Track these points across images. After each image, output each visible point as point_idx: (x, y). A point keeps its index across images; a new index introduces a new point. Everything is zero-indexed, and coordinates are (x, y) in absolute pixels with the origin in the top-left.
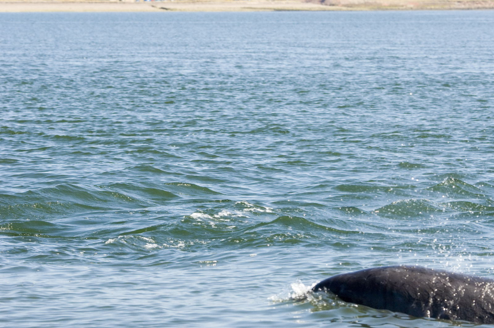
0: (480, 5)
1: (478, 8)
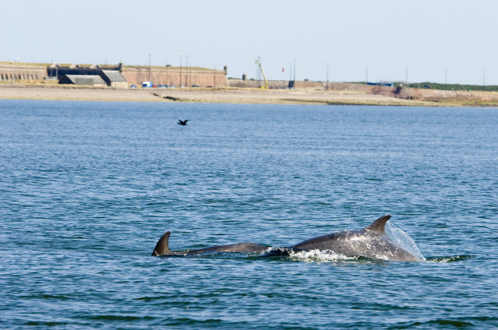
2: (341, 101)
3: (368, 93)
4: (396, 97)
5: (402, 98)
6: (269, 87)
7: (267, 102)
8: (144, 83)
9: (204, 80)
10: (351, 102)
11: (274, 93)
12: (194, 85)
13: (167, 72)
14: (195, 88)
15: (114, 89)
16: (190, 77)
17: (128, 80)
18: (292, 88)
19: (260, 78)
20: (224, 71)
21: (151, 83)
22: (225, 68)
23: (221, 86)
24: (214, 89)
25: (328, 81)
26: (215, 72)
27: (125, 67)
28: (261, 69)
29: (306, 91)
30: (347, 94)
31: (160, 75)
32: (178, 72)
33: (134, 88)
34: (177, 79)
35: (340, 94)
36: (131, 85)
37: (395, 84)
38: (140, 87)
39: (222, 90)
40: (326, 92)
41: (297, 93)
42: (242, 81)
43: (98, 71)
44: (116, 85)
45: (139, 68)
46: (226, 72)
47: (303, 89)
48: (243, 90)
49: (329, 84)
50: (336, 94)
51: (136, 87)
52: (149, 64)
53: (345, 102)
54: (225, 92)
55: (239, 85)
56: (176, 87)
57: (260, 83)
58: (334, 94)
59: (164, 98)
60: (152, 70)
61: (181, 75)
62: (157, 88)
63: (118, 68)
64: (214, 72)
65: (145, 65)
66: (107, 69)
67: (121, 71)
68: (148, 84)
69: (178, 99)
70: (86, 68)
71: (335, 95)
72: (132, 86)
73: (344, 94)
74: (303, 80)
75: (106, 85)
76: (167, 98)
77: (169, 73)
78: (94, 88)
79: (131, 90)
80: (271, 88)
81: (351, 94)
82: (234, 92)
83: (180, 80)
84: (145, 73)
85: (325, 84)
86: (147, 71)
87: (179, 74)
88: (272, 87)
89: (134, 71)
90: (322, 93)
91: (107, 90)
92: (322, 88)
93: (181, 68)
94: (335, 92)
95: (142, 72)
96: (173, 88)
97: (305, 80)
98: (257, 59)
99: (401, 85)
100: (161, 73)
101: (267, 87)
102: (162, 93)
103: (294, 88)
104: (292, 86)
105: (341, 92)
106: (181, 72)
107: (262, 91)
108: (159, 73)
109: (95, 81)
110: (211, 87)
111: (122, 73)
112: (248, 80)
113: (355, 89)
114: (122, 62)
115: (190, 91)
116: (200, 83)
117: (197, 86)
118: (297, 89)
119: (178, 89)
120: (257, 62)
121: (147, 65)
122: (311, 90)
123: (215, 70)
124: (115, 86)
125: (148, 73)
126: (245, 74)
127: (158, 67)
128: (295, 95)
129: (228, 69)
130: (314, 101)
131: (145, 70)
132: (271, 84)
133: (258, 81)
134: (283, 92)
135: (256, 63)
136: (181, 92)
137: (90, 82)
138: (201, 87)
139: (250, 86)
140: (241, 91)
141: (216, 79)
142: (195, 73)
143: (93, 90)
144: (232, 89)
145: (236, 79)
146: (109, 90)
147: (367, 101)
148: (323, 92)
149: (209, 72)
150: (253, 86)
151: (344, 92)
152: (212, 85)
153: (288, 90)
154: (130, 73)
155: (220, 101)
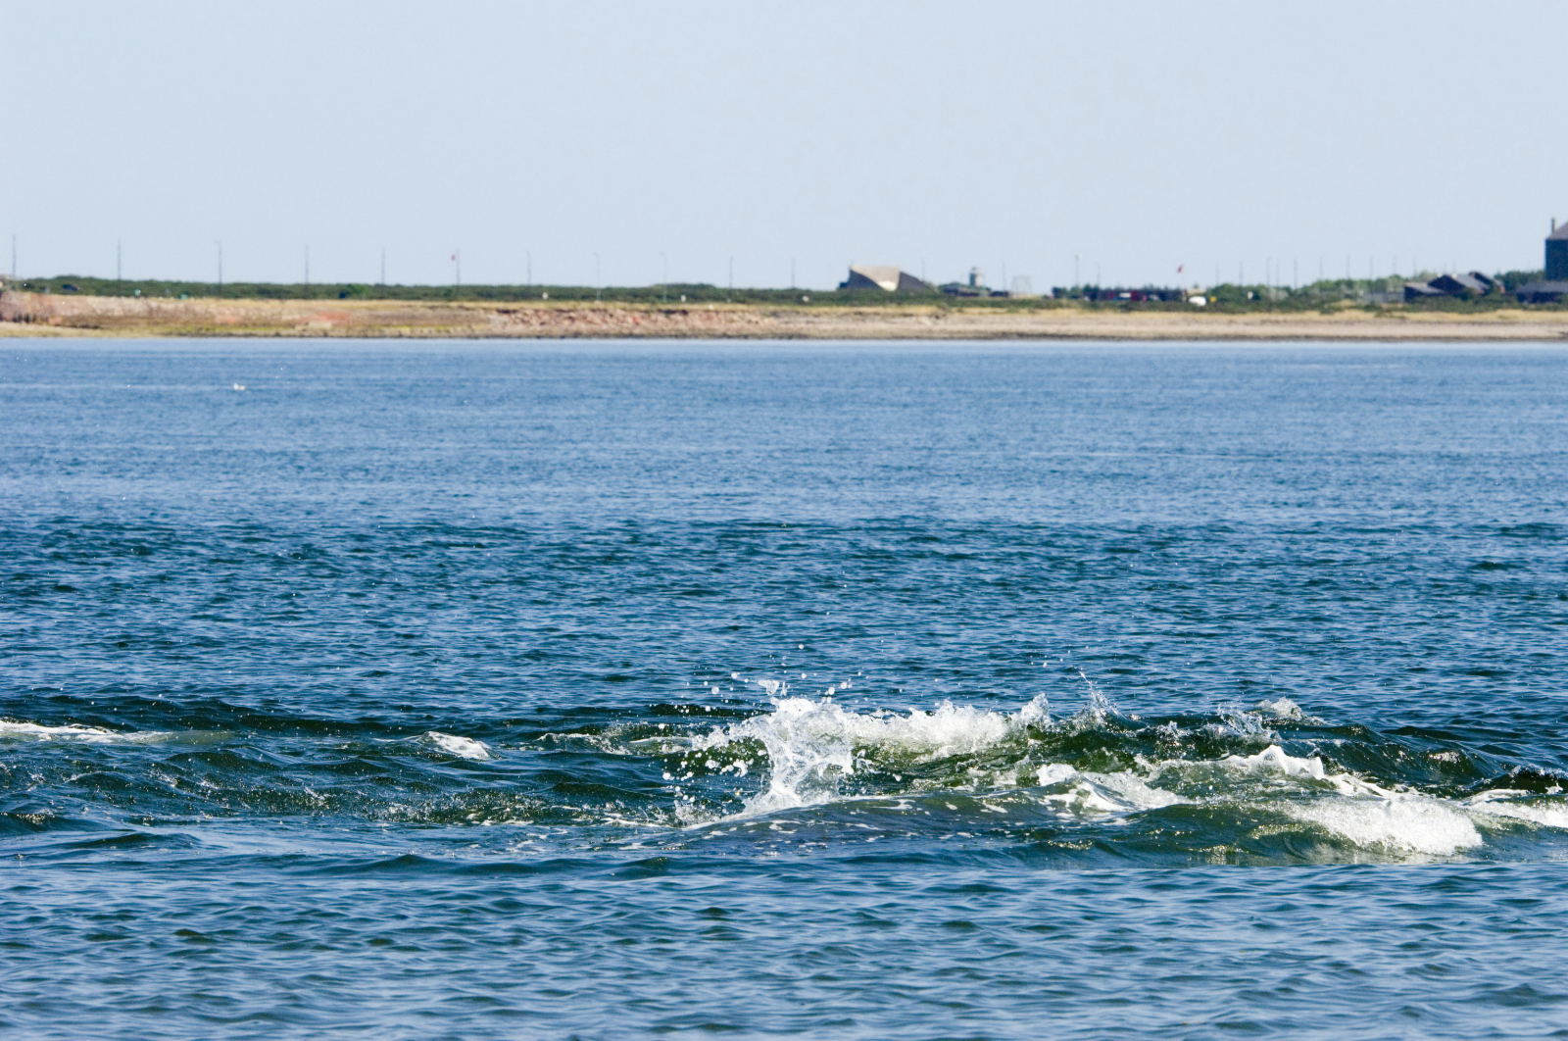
0: (582, 326)
1: (577, 335)
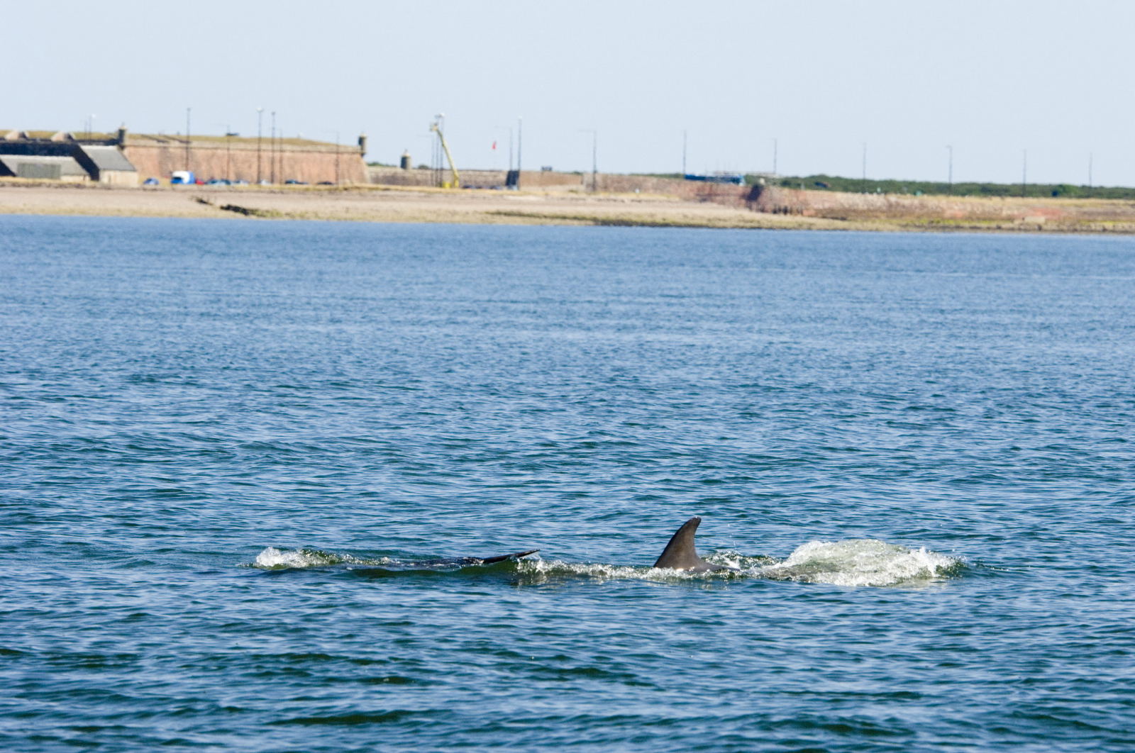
2: (625, 218)
3: (687, 200)
4: (750, 208)
5: (763, 211)
6: (463, 184)
7: (457, 218)
8: (177, 174)
9: (313, 168)
10: (649, 220)
11: (473, 197)
12: (288, 179)
13: (228, 149)
14: (293, 186)
15: (108, 188)
16: (281, 161)
17: (137, 167)
18: (515, 188)
19: (442, 164)
20: (359, 147)
21: (191, 176)
22: (361, 141)
23: (352, 183)
24: (336, 189)
25: (595, 172)
26: (337, 151)
27: (133, 137)
28: (443, 145)
29: (547, 195)
30: (640, 201)
31: (213, 155)
32: (255, 151)
33: (152, 185)
34: (250, 167)
35: (623, 201)
36: (145, 178)
37: (748, 178)
38: (165, 182)
39: (355, 192)
40: (593, 196)
41: (527, 198)
42: (400, 170)
43: (70, 148)
44: (112, 177)
45: (163, 140)
46: (362, 149)
47: (538, 190)
48: (402, 191)
49: (598, 178)
50: (615, 201)
51: (157, 183)
52: (188, 130)
53: (634, 219)
54: (361, 195)
55: (392, 180)
56: (249, 183)
57: (441, 175)
58: (608, 200)
59: (222, 208)
60: (194, 144)
61: (259, 157)
62: (205, 187)
63: (117, 140)
64: (335, 149)
65: (178, 134)
66: (91, 142)
67: (122, 148)
68: (186, 176)
69: (253, 212)
70: (42, 140)
71: (612, 203)
72: (149, 180)
73: (633, 201)
74: (538, 169)
75: (88, 178)
76: (228, 208)
77: (232, 152)
78: (62, 186)
79: (145, 190)
80: (466, 187)
81: (646, 201)
82: (382, 196)
83: (259, 167)
84: (179, 152)
85: (588, 179)
86: (181, 148)
87: (256, 154)
88: (469, 184)
89: (152, 147)
90: (584, 199)
91: (91, 191)
92: (582, 188)
93: (260, 140)
94: (613, 196)
95: (171, 150)
96: (242, 185)
97: (544, 169)
98: (435, 121)
99: (762, 181)
100: (215, 151)
101: (457, 183)
102: (216, 198)
103: (518, 188)
104: (514, 183)
105: (626, 197)
106: (259, 150)
107: (447, 195)
108: (210, 152)
109: (63, 170)
110: (330, 184)
111: (126, 152)
112: (414, 168)
113: (656, 188)
114: (125, 127)
115: (282, 193)
116: (303, 174)
117: (297, 183)
118: (523, 188)
119: (255, 187)
120: (435, 128)
121: (184, 133)
122: (557, 191)
123: (338, 146)
124: (110, 179)
125: (184, 153)
126: (408, 155)
127: (207, 139)
128: (520, 203)
129: (368, 143)
130: (564, 218)
131: (177, 144)
132: (467, 178)
133: (437, 170)
134: (494, 195)
135: (431, 130)
136: (260, 195)
137: (53, 172)
138: (307, 183)
139: (418, 183)
140: (398, 193)
141: (341, 166)
142: (293, 152)
143: (60, 190)
144: (377, 189)
145: (387, 166)
146: (97, 191)
147: (685, 216)
148: (583, 196)
149: (323, 149)
150: (424, 183)
151: (632, 196)
152: (332, 180)
153: (505, 190)
154: (142, 151)
155: (349, 216)
